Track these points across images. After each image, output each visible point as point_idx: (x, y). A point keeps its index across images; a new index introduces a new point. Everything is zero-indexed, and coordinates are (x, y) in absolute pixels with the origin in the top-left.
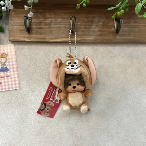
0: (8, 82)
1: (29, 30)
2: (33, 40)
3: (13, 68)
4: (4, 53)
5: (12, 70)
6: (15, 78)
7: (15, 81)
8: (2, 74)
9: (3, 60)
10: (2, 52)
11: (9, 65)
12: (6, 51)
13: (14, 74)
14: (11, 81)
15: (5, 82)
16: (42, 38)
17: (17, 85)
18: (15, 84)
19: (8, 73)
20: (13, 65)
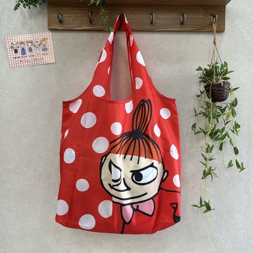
0: (47, 58)
1: (61, 22)
2: (64, 28)
3: (51, 48)
4: (45, 38)
5: (50, 49)
6: (52, 55)
7: (52, 57)
8: (43, 52)
9: (44, 43)
10: (44, 37)
11: (48, 46)
12: (46, 37)
13: (51, 53)
14: (50, 57)
15: (45, 58)
16: (70, 27)
17: (54, 60)
18: (52, 59)
19: (48, 52)
20: (50, 46)
